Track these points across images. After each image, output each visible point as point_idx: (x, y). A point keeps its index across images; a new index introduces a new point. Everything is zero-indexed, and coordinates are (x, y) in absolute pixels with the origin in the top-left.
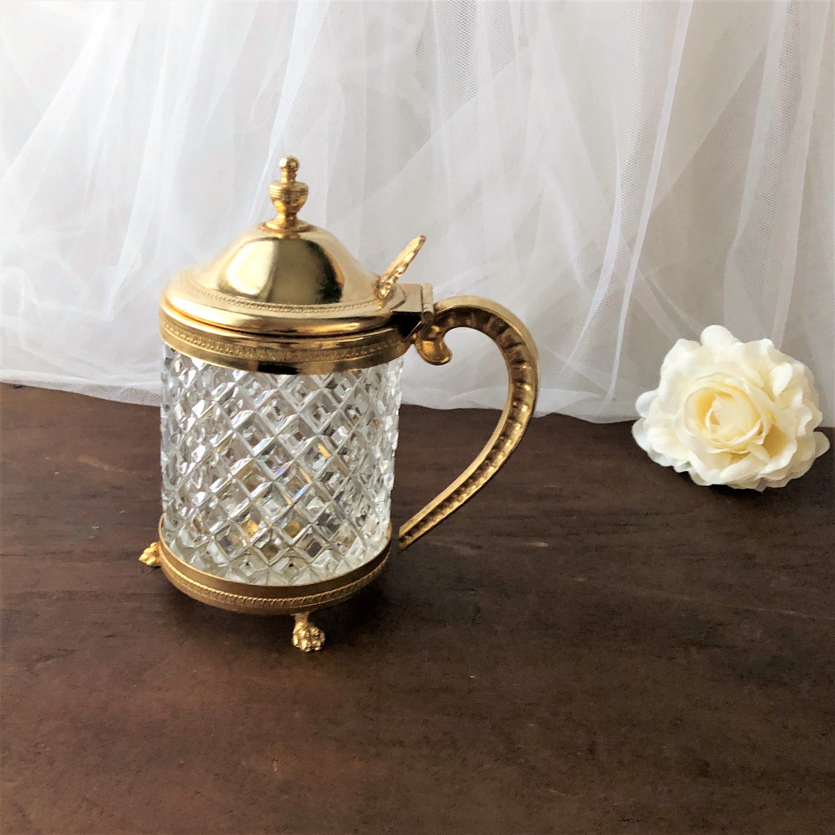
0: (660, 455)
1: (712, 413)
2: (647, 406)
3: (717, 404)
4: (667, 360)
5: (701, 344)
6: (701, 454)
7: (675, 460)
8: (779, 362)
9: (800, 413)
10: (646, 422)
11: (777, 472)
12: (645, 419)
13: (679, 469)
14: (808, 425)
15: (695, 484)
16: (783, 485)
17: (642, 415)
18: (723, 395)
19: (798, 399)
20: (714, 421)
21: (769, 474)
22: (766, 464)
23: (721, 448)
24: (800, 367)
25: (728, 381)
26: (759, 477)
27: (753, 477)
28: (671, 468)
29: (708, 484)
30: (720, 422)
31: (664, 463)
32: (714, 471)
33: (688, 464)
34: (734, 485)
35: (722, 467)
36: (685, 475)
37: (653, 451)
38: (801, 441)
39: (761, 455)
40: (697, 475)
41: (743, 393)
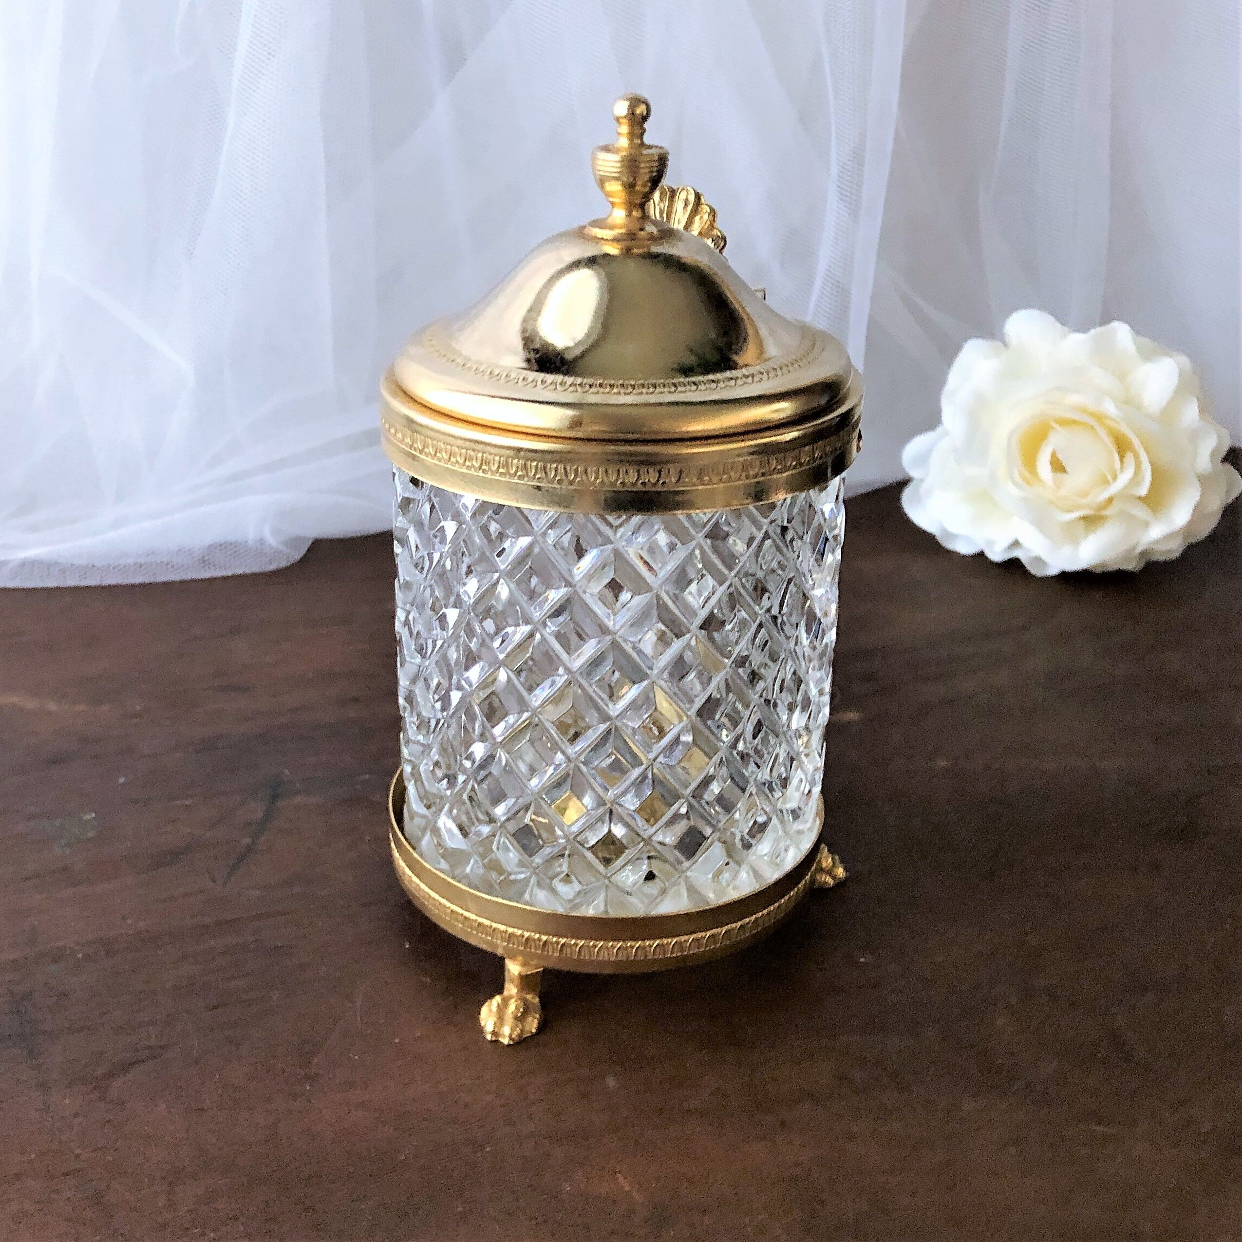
0: (958, 536)
1: (1054, 455)
2: (923, 459)
3: (1056, 441)
4: (954, 377)
5: (1005, 345)
6: (1040, 523)
7: (991, 543)
8: (1147, 356)
9: (1194, 436)
10: (923, 486)
11: (1168, 537)
12: (922, 480)
13: (997, 555)
14: (1213, 454)
15: (1033, 577)
16: (1177, 554)
17: (913, 473)
18: (1065, 423)
19: (1191, 413)
20: (1058, 466)
21: (1156, 542)
22: (1147, 525)
24: (1184, 360)
25: (1074, 399)
26: (1139, 549)
27: (1134, 548)
28: (981, 555)
29: (1053, 570)
30: (1068, 470)
31: (964, 548)
32: (1067, 550)
33: (1016, 544)
34: (1098, 567)
35: (1075, 541)
36: (1014, 563)
37: (946, 532)
38: (1203, 480)
39: (1141, 512)
40: (1038, 560)
41: (1103, 419)
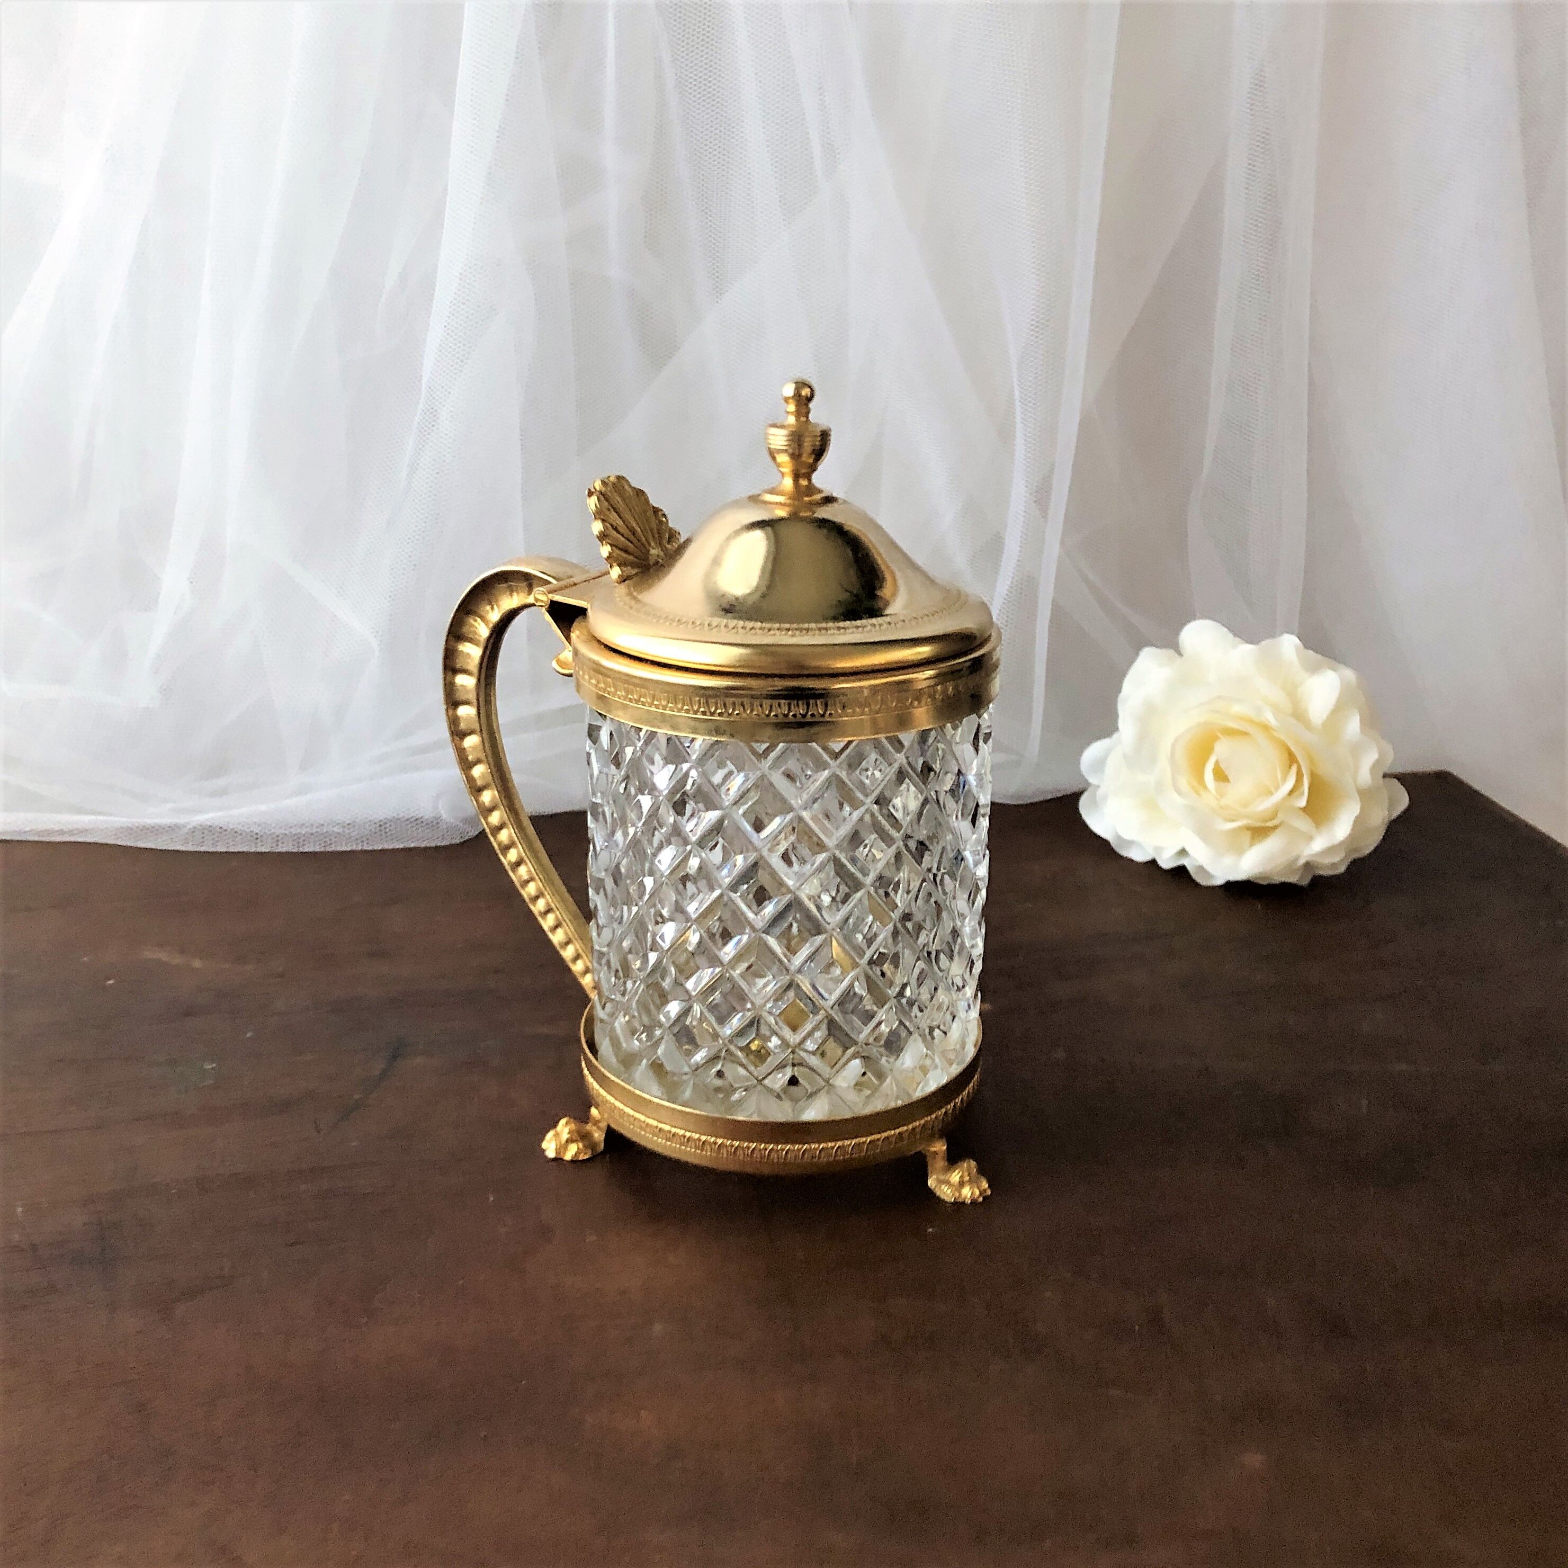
0: (1130, 843)
1: (1217, 763)
2: (1100, 764)
3: (1222, 749)
4: (1128, 685)
5: (1180, 654)
6: (1204, 832)
7: (1159, 849)
8: (1314, 669)
9: (1356, 750)
10: (1100, 792)
11: (1330, 850)
12: (1099, 787)
13: (1166, 862)
14: (1373, 769)
15: (1197, 885)
16: (1342, 869)
17: (1092, 780)
18: (1231, 733)
19: (1353, 725)
20: (1221, 776)
21: (1317, 855)
22: (1311, 838)
23: (1233, 821)
24: (1349, 674)
25: (1237, 709)
26: (1302, 862)
27: (1297, 859)
28: (1153, 862)
29: (1219, 881)
30: (1230, 777)
31: (1139, 856)
32: (1228, 860)
33: (1183, 852)
34: (1260, 878)
35: (1240, 852)
36: (1181, 871)
37: (1119, 838)
38: (1365, 795)
39: (1303, 824)
40: (1201, 868)
41: (1266, 728)
